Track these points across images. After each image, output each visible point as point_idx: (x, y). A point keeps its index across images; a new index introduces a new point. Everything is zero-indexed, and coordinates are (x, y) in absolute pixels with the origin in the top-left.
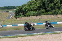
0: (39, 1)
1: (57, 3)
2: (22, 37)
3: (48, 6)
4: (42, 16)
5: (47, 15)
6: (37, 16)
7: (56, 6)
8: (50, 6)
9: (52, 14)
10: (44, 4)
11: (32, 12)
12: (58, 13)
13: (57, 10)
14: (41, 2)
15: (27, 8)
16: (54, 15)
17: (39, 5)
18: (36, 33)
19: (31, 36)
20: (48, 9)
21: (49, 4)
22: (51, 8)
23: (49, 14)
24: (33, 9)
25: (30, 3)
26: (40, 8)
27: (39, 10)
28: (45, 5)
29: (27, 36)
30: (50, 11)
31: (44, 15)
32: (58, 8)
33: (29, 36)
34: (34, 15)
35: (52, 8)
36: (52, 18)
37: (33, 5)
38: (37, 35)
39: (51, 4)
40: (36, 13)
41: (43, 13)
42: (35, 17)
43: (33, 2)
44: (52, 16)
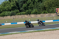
0: (13, 2)
1: (30, 4)
3: (21, 7)
4: (16, 16)
5: (21, 15)
6: (11, 16)
7: (29, 7)
8: (23, 7)
9: (26, 14)
11: (7, 12)
12: (31, 13)
13: (30, 10)
14: (14, 2)
16: (27, 14)
17: (13, 6)
19: (5, 35)
20: (21, 9)
21: (22, 4)
22: (24, 8)
23: (22, 14)
24: (7, 9)
25: (5, 3)
26: (13, 8)
27: (13, 10)
28: (19, 5)
29: (2, 35)
30: (23, 11)
31: (18, 15)
32: (31, 8)
33: (3, 35)
34: (8, 15)
35: (26, 9)
37: (7, 5)
38: (11, 34)
39: (24, 5)
40: (10, 13)
41: (17, 13)
42: (9, 17)
43: (8, 2)
44: (26, 16)
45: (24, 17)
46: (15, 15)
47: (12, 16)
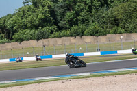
2: (4, 87)
3: (61, 18)
4: (49, 39)
5: (61, 37)
6: (38, 39)
9: (72, 36)
10: (53, 12)
11: (28, 31)
13: (81, 26)
14: (46, 8)
15: (16, 23)
16: (75, 36)
18: (36, 79)
19: (25, 84)
20: (61, 23)
21: (64, 12)
22: (68, 21)
23: (64, 36)
24: (29, 25)
26: (44, 22)
28: (56, 15)
29: (18, 85)
30: (66, 28)
31: (55, 37)
32: (83, 21)
33: (21, 85)
34: (31, 39)
36: (71, 44)
37: (30, 15)
38: (39, 82)
39: (68, 13)
40: (36, 34)
41: (52, 32)
42: (33, 43)
44: (72, 40)
45: (67, 43)
46: (47, 38)
47: (41, 41)
